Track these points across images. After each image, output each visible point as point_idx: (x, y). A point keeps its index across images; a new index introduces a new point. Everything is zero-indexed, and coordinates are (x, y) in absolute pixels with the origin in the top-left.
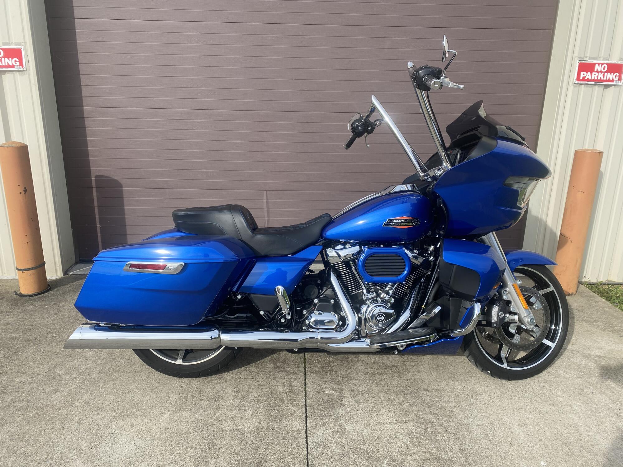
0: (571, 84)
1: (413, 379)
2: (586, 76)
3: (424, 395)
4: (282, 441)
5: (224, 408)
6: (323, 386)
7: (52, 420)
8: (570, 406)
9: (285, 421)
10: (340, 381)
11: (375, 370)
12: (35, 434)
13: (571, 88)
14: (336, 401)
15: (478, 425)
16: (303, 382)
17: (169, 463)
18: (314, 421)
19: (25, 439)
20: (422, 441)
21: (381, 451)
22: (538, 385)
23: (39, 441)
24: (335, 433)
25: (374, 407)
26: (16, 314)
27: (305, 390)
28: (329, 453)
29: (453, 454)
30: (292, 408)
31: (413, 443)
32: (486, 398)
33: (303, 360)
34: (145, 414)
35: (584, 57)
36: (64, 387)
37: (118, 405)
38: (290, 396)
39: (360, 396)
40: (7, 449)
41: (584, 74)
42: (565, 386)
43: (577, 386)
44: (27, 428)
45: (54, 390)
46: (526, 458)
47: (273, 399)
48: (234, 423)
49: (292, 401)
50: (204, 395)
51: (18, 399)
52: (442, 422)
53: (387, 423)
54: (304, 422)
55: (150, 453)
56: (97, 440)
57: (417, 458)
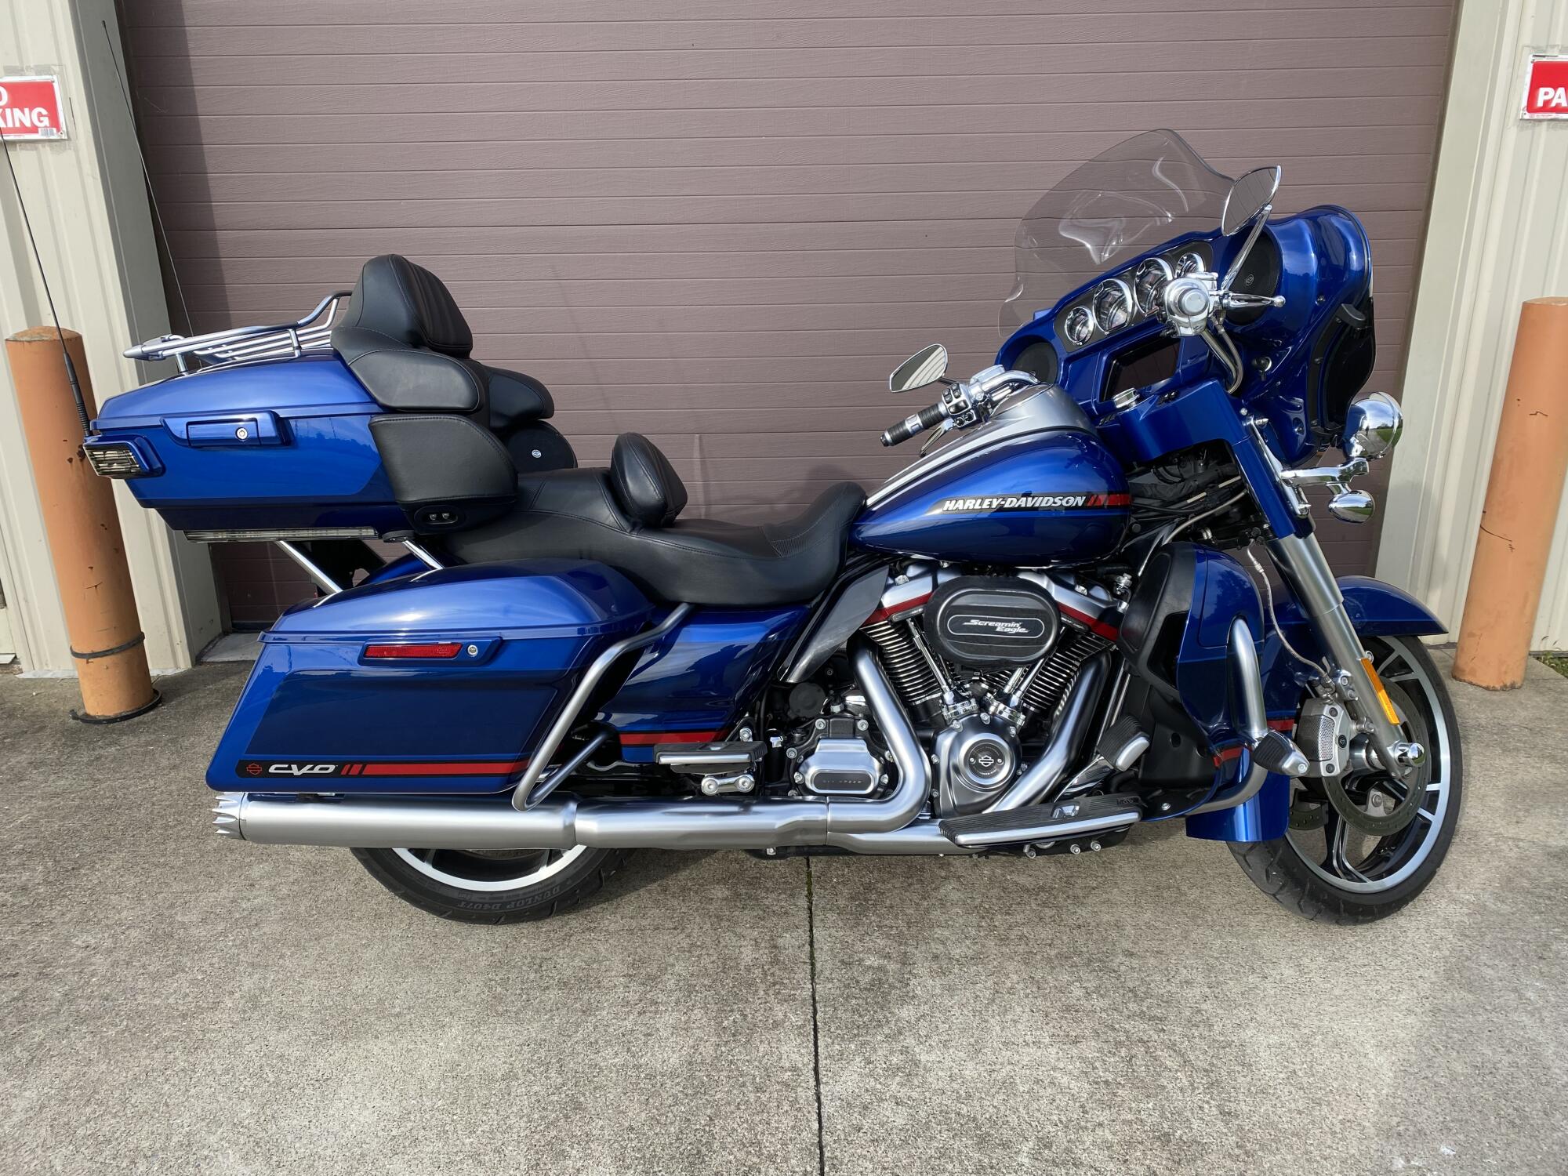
0: (1511, 120)
1: (1094, 924)
2: (1552, 99)
3: (1123, 968)
4: (752, 1097)
5: (603, 1009)
6: (858, 946)
7: (165, 1048)
8: (1515, 990)
9: (761, 1042)
10: (901, 934)
11: (994, 901)
12: (123, 1084)
13: (1512, 133)
14: (892, 987)
15: (1269, 1046)
16: (806, 937)
17: (462, 1157)
18: (836, 1041)
19: (97, 1097)
20: (1120, 1092)
21: (1013, 1120)
22: (1427, 935)
23: (133, 1101)
24: (893, 1071)
25: (993, 1000)
26: (74, 768)
27: (812, 957)
28: (876, 1127)
29: (1205, 1125)
30: (777, 1007)
31: (1098, 1096)
32: (1287, 972)
33: (804, 876)
34: (401, 1027)
35: (1547, 46)
36: (196, 958)
37: (331, 1003)
38: (773, 974)
39: (956, 971)
40: (51, 1126)
41: (1546, 93)
42: (1499, 935)
43: (1533, 936)
44: (104, 1067)
45: (169, 966)
46: (1399, 1135)
47: (728, 984)
48: (629, 1050)
49: (777, 987)
50: (551, 975)
51: (79, 993)
52: (1172, 1038)
53: (1027, 1045)
54: (811, 1045)
55: (414, 1132)
56: (278, 1097)
57: (1110, 1138)
